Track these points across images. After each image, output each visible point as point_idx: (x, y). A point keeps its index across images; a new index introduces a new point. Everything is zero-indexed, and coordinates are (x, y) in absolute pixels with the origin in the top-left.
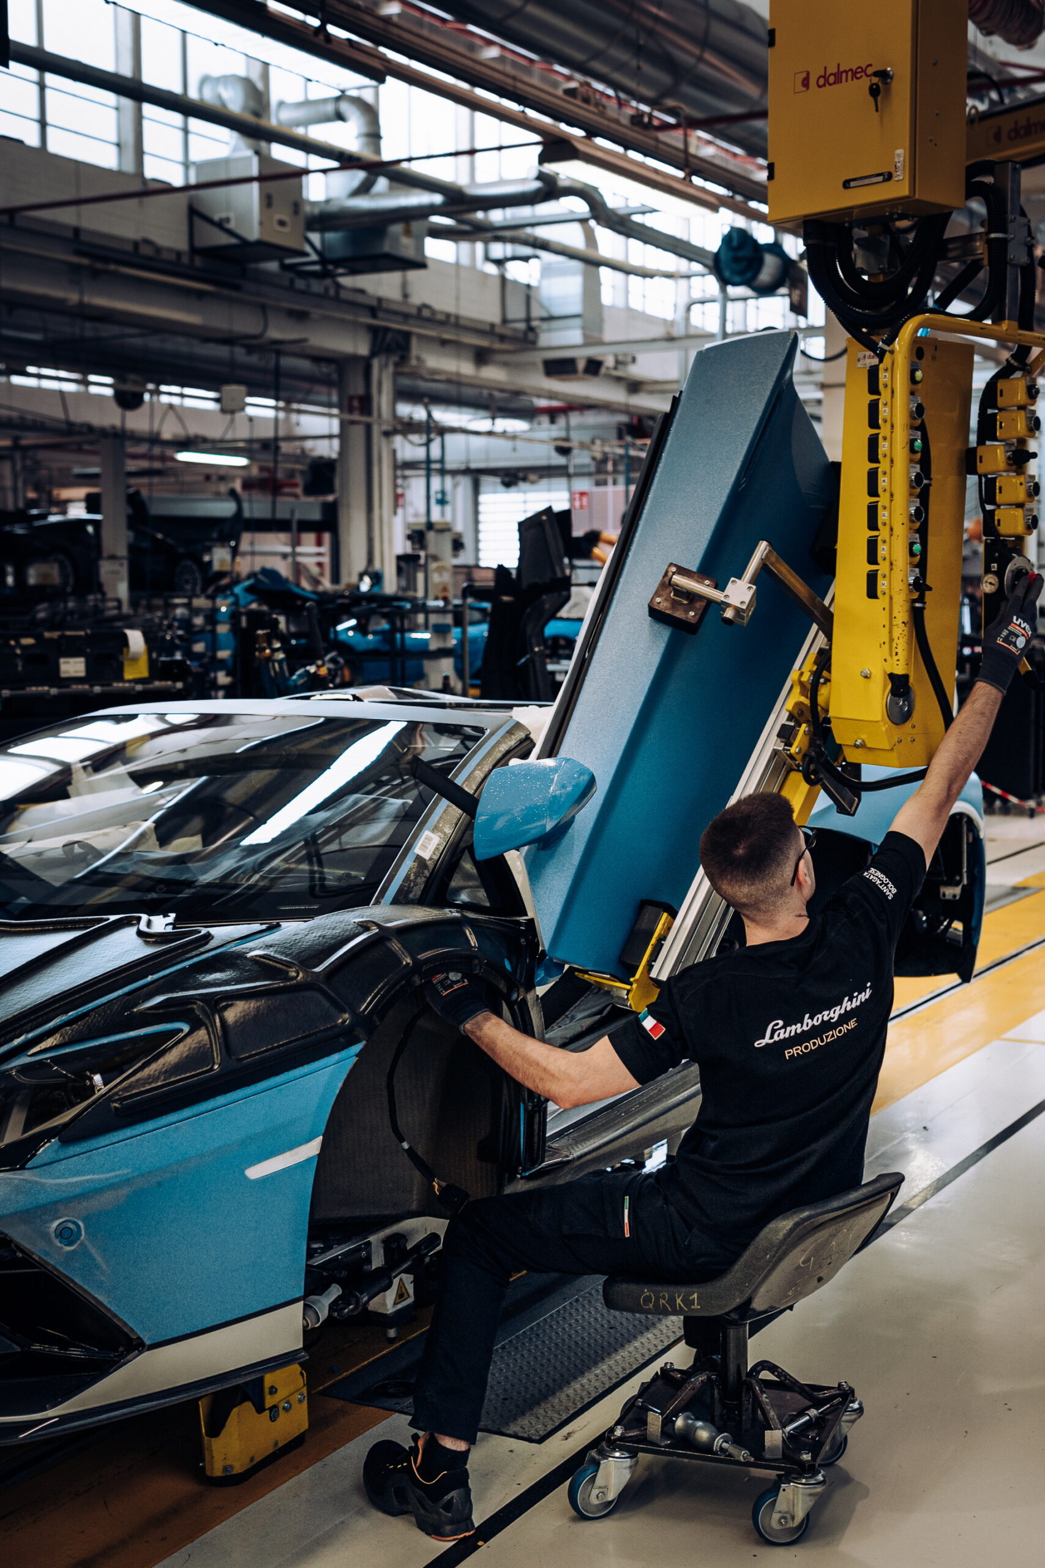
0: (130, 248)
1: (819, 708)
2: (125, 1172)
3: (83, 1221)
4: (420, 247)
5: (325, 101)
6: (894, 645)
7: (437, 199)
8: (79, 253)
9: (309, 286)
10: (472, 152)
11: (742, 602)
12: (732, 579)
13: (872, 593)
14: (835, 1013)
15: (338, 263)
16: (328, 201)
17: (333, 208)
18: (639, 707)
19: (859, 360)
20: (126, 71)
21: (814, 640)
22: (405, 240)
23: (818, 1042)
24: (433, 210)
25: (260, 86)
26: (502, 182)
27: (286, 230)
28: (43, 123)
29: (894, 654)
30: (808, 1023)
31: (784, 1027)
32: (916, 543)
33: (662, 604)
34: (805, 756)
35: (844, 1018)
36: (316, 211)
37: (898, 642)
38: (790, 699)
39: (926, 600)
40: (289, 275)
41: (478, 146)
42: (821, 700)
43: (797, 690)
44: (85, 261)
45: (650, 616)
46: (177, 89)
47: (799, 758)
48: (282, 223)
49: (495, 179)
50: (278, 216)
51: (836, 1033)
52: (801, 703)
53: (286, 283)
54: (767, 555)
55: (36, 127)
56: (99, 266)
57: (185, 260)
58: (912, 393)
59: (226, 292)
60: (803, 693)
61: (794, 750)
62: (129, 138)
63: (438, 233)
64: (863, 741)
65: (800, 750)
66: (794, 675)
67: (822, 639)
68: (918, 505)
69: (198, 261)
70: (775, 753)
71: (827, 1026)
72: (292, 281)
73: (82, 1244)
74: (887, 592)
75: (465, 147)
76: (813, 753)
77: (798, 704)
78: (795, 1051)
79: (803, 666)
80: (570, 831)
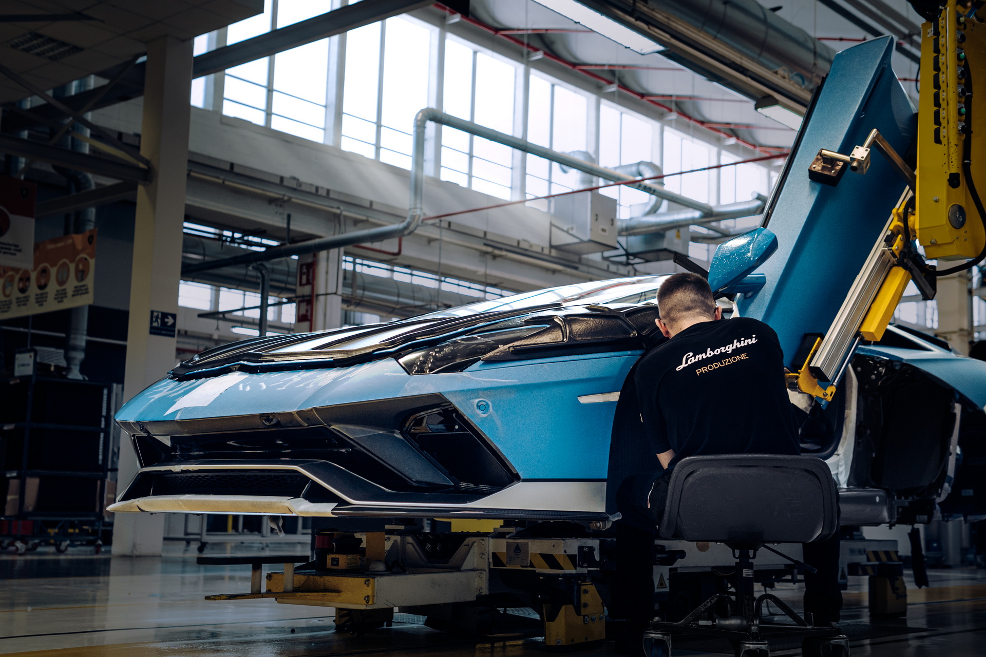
0: (515, 244)
1: (909, 229)
2: (515, 381)
3: (491, 402)
4: (686, 247)
5: (631, 165)
6: (950, 157)
7: (697, 214)
8: (486, 245)
9: (618, 270)
10: (719, 167)
11: (862, 157)
12: (857, 146)
13: (938, 140)
14: (730, 349)
15: (635, 255)
16: (631, 219)
17: (633, 223)
18: (803, 224)
19: (928, 33)
20: (518, 135)
21: (906, 194)
22: (676, 241)
23: (719, 364)
24: (694, 222)
25: (594, 156)
26: (736, 204)
27: (606, 234)
28: (470, 176)
29: (950, 162)
30: (710, 353)
31: (694, 355)
32: (962, 108)
33: (818, 168)
34: (901, 252)
35: (737, 352)
36: (624, 225)
37: (953, 155)
38: (893, 222)
39: (971, 159)
40: (606, 263)
41: (722, 163)
42: (910, 224)
43: (896, 219)
44: (489, 249)
45: (810, 178)
46: (547, 146)
47: (897, 253)
48: (604, 230)
49: (732, 201)
50: (601, 227)
51: (732, 360)
52: (899, 226)
53: (605, 268)
54: (876, 135)
55: (466, 177)
56: (497, 252)
57: (546, 251)
58: (958, 29)
59: (569, 270)
60: (899, 220)
61: (894, 248)
62: (518, 183)
63: (696, 239)
64: (936, 240)
65: (898, 248)
66: (894, 211)
67: (911, 193)
68: (963, 87)
69: (554, 253)
70: (883, 253)
71: (724, 356)
72: (608, 266)
73: (490, 415)
74: (946, 136)
75: (715, 164)
76: (906, 251)
77: (896, 226)
78: (704, 370)
79: (900, 207)
80: (763, 288)
